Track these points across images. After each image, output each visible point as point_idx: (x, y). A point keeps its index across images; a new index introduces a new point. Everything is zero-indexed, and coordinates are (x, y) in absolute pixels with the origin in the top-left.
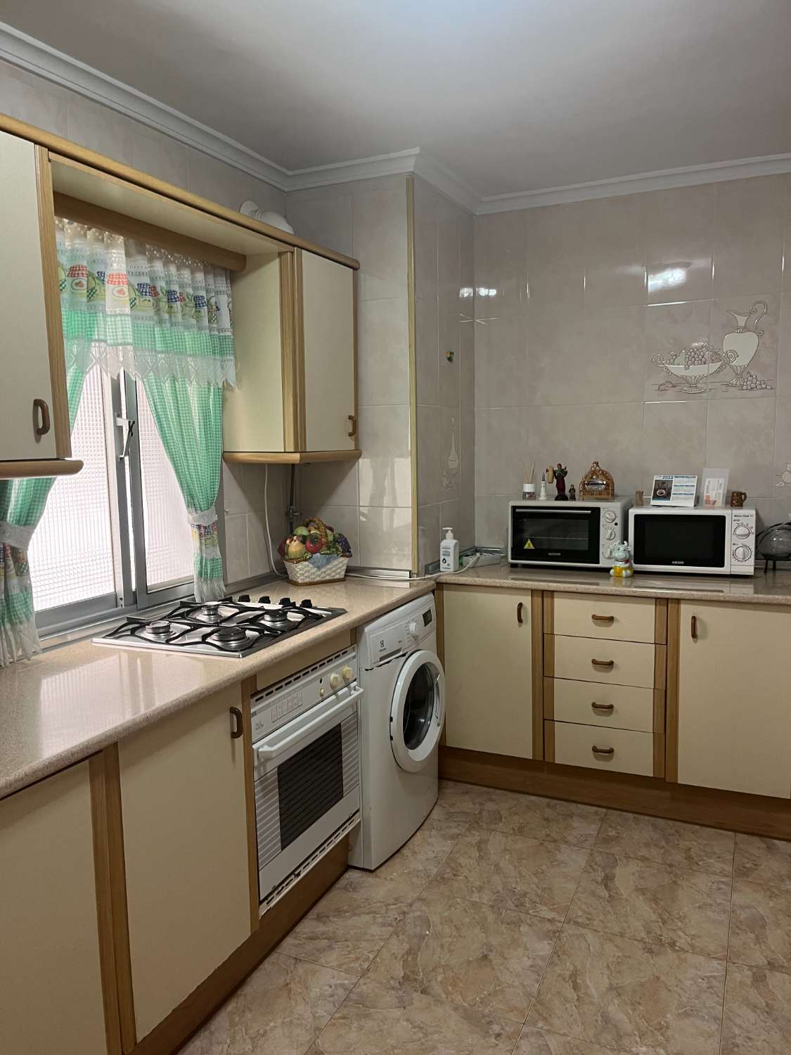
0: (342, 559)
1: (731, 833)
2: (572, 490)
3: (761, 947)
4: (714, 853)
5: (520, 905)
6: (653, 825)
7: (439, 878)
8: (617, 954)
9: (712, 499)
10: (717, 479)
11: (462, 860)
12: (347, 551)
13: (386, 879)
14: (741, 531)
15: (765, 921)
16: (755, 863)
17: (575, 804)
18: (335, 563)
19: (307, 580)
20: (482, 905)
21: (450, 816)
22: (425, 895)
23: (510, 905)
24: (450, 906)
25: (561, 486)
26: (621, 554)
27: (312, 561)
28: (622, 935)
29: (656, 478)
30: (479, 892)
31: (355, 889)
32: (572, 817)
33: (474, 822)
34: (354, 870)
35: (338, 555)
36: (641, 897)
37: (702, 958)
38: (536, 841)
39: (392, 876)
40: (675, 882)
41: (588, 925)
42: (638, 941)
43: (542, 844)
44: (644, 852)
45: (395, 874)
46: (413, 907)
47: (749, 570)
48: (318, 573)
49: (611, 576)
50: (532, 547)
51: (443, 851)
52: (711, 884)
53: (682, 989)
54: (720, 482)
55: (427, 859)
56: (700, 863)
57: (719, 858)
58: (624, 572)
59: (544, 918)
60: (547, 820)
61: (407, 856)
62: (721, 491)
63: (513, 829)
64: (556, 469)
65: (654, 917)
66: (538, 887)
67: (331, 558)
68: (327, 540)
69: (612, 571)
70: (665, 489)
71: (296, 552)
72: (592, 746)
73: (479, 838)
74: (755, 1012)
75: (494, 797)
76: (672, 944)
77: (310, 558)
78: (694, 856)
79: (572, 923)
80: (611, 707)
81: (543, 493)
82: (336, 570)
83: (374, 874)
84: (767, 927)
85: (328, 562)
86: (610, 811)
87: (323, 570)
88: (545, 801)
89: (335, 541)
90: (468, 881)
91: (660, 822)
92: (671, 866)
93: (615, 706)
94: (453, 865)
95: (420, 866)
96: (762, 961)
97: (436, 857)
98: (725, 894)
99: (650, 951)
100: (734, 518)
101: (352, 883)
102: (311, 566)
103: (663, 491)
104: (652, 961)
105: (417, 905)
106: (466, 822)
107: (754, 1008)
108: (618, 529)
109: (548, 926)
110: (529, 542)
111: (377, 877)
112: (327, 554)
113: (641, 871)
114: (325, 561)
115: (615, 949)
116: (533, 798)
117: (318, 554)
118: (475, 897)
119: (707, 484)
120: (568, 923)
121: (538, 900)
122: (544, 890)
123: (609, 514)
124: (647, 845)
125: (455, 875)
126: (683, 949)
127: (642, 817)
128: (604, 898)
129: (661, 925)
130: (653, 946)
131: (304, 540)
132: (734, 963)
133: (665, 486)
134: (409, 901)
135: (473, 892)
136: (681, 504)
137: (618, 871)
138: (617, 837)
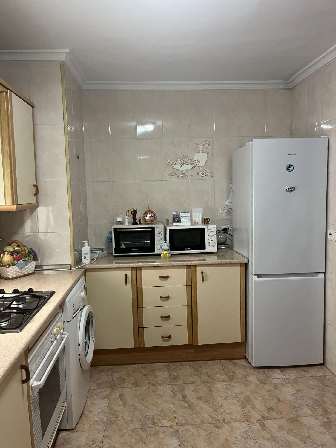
0: (33, 262)
1: (218, 361)
2: (140, 220)
3: (255, 410)
4: (217, 372)
5: (154, 423)
6: (189, 366)
7: (109, 422)
8: (206, 433)
9: (197, 221)
10: (198, 213)
11: (116, 408)
12: (35, 258)
13: (82, 431)
14: (211, 234)
15: (250, 398)
16: (233, 372)
17: (153, 364)
18: (30, 264)
19: (15, 276)
20: (137, 430)
21: (99, 386)
22: (106, 434)
23: (150, 425)
24: (122, 436)
25: (135, 218)
26: (166, 247)
27: (17, 265)
28: (203, 423)
29: (173, 213)
30: (132, 423)
31: (68, 443)
32: (155, 371)
33: (113, 386)
34: (62, 432)
35: (31, 260)
36: (201, 401)
37: (237, 423)
38: (146, 387)
39: (85, 429)
40: (210, 390)
41: (187, 423)
42: (210, 423)
43: (148, 388)
44: (192, 379)
45: (86, 427)
46: (104, 443)
47: (215, 250)
48: (21, 271)
49: (161, 257)
50: (124, 247)
51: (105, 406)
52: (223, 387)
53: (238, 441)
54: (199, 214)
55: (99, 413)
56: (214, 378)
57: (220, 373)
58: (168, 255)
59: (168, 427)
60: (145, 375)
61: (88, 415)
62: (200, 218)
63: (133, 384)
64: (132, 210)
65: (211, 410)
66: (157, 411)
67: (27, 262)
68: (25, 252)
69: (162, 255)
70: (178, 218)
71: (8, 261)
72: (161, 336)
73: (119, 393)
74: (269, 442)
75: (116, 370)
76: (224, 420)
77: (16, 263)
78: (210, 375)
79: (180, 425)
80: (169, 317)
81: (127, 222)
82: (30, 268)
83: (75, 430)
84: (252, 400)
85: (26, 264)
86: (169, 364)
87: (23, 269)
88: (140, 365)
89: (29, 252)
90: (124, 419)
91: (191, 363)
92: (204, 383)
93: (171, 316)
94: (113, 412)
95: (97, 418)
96: (260, 417)
97: (102, 411)
98: (230, 389)
99: (218, 427)
100: (208, 229)
101: (65, 439)
102: (17, 267)
103: (177, 219)
104: (220, 432)
105: (105, 440)
106: (109, 387)
107: (268, 439)
108: (163, 236)
109: (171, 430)
110: (123, 245)
111: (77, 431)
112: (26, 260)
113: (195, 389)
114: (24, 264)
115: (204, 431)
116: (134, 365)
117: (21, 261)
118: (132, 426)
119: (194, 215)
120: (179, 425)
121: (160, 418)
122: (160, 412)
123: (159, 230)
124: (191, 376)
125: (116, 418)
126: (229, 421)
127: (183, 363)
128: (187, 407)
129: (215, 412)
130: (217, 424)
131: (12, 254)
132: (250, 421)
133: (178, 216)
134: (100, 440)
135: (129, 424)
136: (185, 224)
137: (186, 392)
138: (178, 375)
